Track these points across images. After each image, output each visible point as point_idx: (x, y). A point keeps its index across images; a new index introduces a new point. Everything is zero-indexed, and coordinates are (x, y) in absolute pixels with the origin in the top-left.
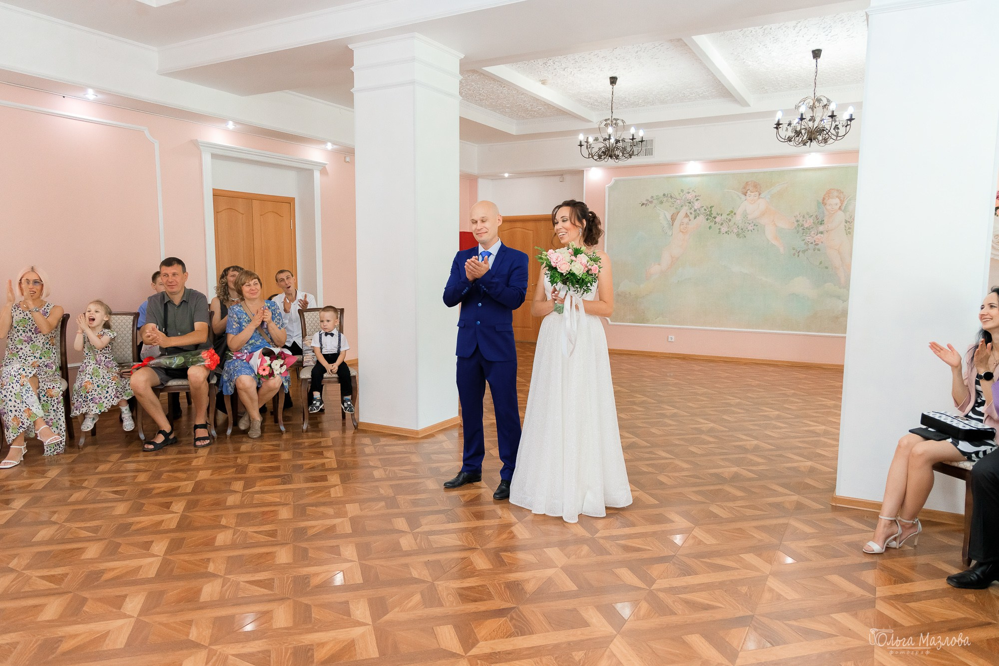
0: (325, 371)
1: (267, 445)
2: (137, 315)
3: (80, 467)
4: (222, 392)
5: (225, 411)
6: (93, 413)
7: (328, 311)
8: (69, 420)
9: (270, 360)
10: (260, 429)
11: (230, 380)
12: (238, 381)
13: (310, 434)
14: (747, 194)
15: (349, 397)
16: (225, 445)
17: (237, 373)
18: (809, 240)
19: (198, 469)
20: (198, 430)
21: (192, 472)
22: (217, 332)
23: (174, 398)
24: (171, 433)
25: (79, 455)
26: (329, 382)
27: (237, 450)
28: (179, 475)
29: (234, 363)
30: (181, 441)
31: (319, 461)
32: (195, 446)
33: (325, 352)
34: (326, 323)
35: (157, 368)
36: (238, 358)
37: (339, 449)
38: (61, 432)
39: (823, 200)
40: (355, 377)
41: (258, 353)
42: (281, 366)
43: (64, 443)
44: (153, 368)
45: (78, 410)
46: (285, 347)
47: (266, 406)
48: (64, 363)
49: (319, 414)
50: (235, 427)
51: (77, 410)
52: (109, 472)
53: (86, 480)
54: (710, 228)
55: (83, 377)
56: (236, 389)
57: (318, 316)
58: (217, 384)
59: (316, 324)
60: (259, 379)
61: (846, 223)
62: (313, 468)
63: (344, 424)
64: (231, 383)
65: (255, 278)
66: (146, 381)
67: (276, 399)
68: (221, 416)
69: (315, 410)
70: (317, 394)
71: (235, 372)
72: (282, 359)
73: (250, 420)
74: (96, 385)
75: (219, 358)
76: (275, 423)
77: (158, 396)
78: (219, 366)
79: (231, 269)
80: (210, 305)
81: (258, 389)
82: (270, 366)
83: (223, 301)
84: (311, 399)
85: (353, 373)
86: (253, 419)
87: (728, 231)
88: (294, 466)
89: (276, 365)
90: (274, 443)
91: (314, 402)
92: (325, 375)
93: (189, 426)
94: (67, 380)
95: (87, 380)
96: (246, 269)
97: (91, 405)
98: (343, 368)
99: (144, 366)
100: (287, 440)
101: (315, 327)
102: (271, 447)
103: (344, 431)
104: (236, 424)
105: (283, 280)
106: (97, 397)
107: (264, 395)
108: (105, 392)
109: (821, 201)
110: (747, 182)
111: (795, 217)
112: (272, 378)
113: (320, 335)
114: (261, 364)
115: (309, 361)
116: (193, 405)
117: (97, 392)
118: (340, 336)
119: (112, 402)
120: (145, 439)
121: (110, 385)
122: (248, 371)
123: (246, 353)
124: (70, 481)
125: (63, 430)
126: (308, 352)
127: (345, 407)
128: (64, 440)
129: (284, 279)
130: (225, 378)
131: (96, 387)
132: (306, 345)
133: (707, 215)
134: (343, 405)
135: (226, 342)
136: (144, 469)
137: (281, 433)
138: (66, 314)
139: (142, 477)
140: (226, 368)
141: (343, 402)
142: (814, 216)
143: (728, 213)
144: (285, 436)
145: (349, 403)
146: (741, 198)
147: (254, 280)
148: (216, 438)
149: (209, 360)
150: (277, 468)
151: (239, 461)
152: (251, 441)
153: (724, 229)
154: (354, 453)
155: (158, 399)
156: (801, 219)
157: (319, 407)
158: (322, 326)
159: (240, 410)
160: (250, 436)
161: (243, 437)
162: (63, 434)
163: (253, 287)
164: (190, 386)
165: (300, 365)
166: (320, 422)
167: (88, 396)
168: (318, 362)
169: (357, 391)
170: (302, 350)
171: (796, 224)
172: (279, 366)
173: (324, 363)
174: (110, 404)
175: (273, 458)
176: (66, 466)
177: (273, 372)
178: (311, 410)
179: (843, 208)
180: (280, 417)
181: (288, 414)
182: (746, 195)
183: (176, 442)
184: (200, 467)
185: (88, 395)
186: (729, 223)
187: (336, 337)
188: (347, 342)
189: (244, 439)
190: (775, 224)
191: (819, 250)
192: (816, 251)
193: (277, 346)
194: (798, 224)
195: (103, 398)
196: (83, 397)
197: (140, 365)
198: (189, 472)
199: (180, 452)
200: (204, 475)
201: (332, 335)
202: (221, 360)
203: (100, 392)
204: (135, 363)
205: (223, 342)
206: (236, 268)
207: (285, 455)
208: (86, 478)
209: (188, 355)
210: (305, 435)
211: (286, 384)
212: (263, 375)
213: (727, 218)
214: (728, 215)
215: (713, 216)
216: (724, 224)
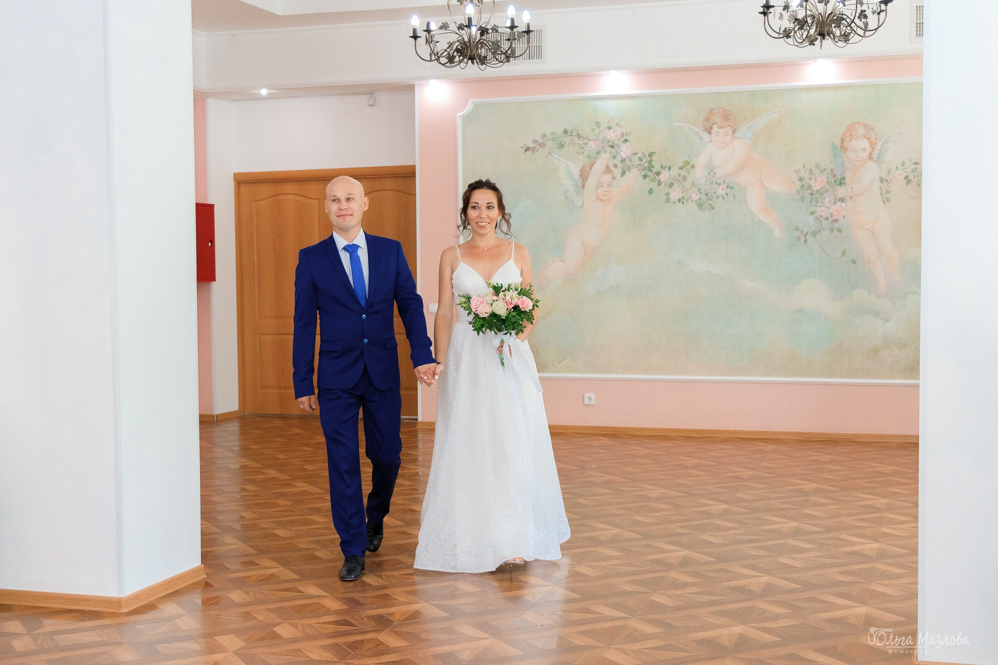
14: (713, 131)
18: (823, 214)
39: (842, 143)
54: (651, 191)
61: (882, 182)
87: (683, 198)
109: (838, 143)
110: (711, 110)
111: (796, 172)
133: (644, 169)
142: (828, 170)
143: (681, 165)
146: (701, 139)
153: (675, 194)
156: (806, 176)
171: (799, 184)
179: (875, 156)
182: (710, 133)
186: (684, 184)
190: (762, 185)
191: (839, 230)
192: (835, 231)
194: (803, 186)
213: (679, 175)
214: (681, 168)
215: (654, 170)
216: (675, 185)
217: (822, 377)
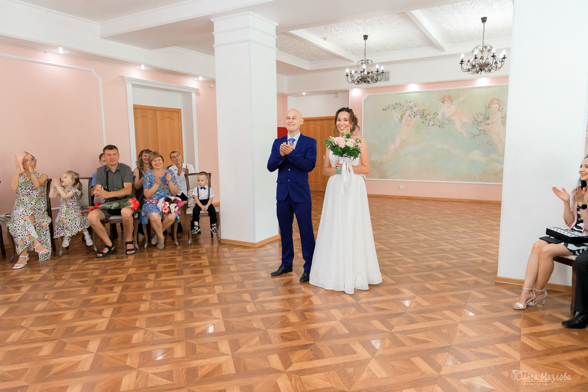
0: (201, 209)
1: (168, 253)
2: (91, 179)
3: (60, 267)
4: (141, 222)
5: (143, 234)
7: (202, 175)
8: (53, 241)
9: (169, 204)
10: (164, 244)
11: (146, 216)
12: (150, 216)
13: (193, 246)
15: (215, 224)
16: (144, 253)
17: (150, 211)
18: (481, 129)
19: (129, 267)
20: (128, 245)
21: (125, 269)
22: (137, 188)
23: (113, 226)
24: (112, 247)
25: (59, 261)
26: (203, 216)
27: (151, 256)
28: (117, 271)
29: (148, 206)
30: (118, 252)
31: (198, 262)
32: (126, 254)
33: (200, 198)
34: (201, 182)
35: (103, 210)
36: (150, 202)
37: (210, 254)
38: (48, 247)
39: (489, 105)
40: (218, 213)
41: (162, 200)
42: (175, 207)
43: (50, 254)
44: (100, 209)
45: (59, 235)
46: (177, 196)
47: (167, 230)
49: (197, 235)
50: (149, 243)
51: (58, 234)
52: (77, 270)
53: (64, 275)
54: (423, 122)
55: (60, 215)
56: (149, 221)
57: (196, 178)
58: (138, 218)
59: (195, 183)
60: (163, 215)
61: (502, 118)
62: (195, 266)
63: (212, 240)
64: (147, 217)
66: (97, 217)
67: (172, 226)
68: (141, 237)
69: (195, 232)
70: (196, 223)
71: (149, 211)
72: (176, 203)
73: (158, 239)
74: (68, 220)
75: (139, 203)
76: (172, 240)
77: (104, 226)
78: (139, 207)
79: (144, 152)
80: (133, 172)
81: (162, 220)
82: (169, 207)
84: (193, 226)
85: (217, 210)
86: (160, 238)
87: (434, 124)
88: (184, 265)
89: (173, 206)
90: (172, 251)
91: (195, 228)
92: (201, 212)
93: (122, 242)
95: (63, 217)
96: (153, 151)
97: (66, 231)
99: (95, 208)
100: (180, 250)
101: (194, 184)
102: (171, 254)
103: (212, 244)
104: (150, 241)
106: (70, 227)
107: (166, 224)
108: (74, 223)
109: (487, 106)
110: (444, 95)
111: (472, 115)
112: (170, 214)
113: (198, 189)
114: (164, 207)
115: (191, 204)
116: (125, 230)
117: (69, 223)
118: (209, 189)
119: (78, 229)
120: (97, 251)
121: (77, 220)
122: (156, 210)
123: (155, 200)
124: (54, 275)
125: (50, 246)
126: (191, 198)
127: (213, 230)
128: (51, 252)
129: (175, 157)
130: (143, 214)
131: (68, 221)
132: (190, 195)
134: (212, 229)
136: (97, 268)
137: (176, 246)
139: (96, 273)
140: (143, 209)
141: (212, 227)
142: (484, 115)
144: (178, 248)
145: (215, 228)
146: (441, 105)
147: (158, 158)
148: (138, 249)
149: (133, 204)
150: (174, 266)
151: (152, 262)
152: (159, 251)
153: (431, 123)
154: (218, 257)
155: (104, 227)
156: (476, 117)
157: (197, 230)
158: (199, 183)
159: (152, 233)
160: (158, 248)
161: (154, 249)
162: (50, 248)
163: (158, 162)
164: (123, 219)
165: (186, 207)
166: (198, 239)
167: (64, 226)
168: (196, 204)
169: (219, 221)
170: (187, 197)
171: (473, 119)
172: (174, 207)
173: (200, 205)
174: (77, 231)
175: (172, 261)
176: (52, 267)
177: (171, 211)
178: (193, 232)
179: (500, 110)
180: (175, 236)
181: (180, 235)
182: (444, 103)
183: (115, 252)
184: (130, 266)
185: (64, 225)
186: (434, 120)
187: (207, 190)
188: (213, 192)
189: (155, 250)
190: (461, 120)
191: (487, 134)
192: (485, 135)
195: (73, 227)
196: (61, 227)
197: (93, 208)
198: (123, 269)
199: (117, 258)
200: (132, 271)
201: (205, 188)
202: (140, 204)
203: (71, 224)
204: (90, 207)
206: (148, 151)
207: (179, 259)
208: (63, 274)
209: (120, 202)
210: (190, 247)
211: (178, 218)
213: (433, 117)
214: (433, 115)
215: (425, 115)
216: (432, 120)
217: (478, 182)
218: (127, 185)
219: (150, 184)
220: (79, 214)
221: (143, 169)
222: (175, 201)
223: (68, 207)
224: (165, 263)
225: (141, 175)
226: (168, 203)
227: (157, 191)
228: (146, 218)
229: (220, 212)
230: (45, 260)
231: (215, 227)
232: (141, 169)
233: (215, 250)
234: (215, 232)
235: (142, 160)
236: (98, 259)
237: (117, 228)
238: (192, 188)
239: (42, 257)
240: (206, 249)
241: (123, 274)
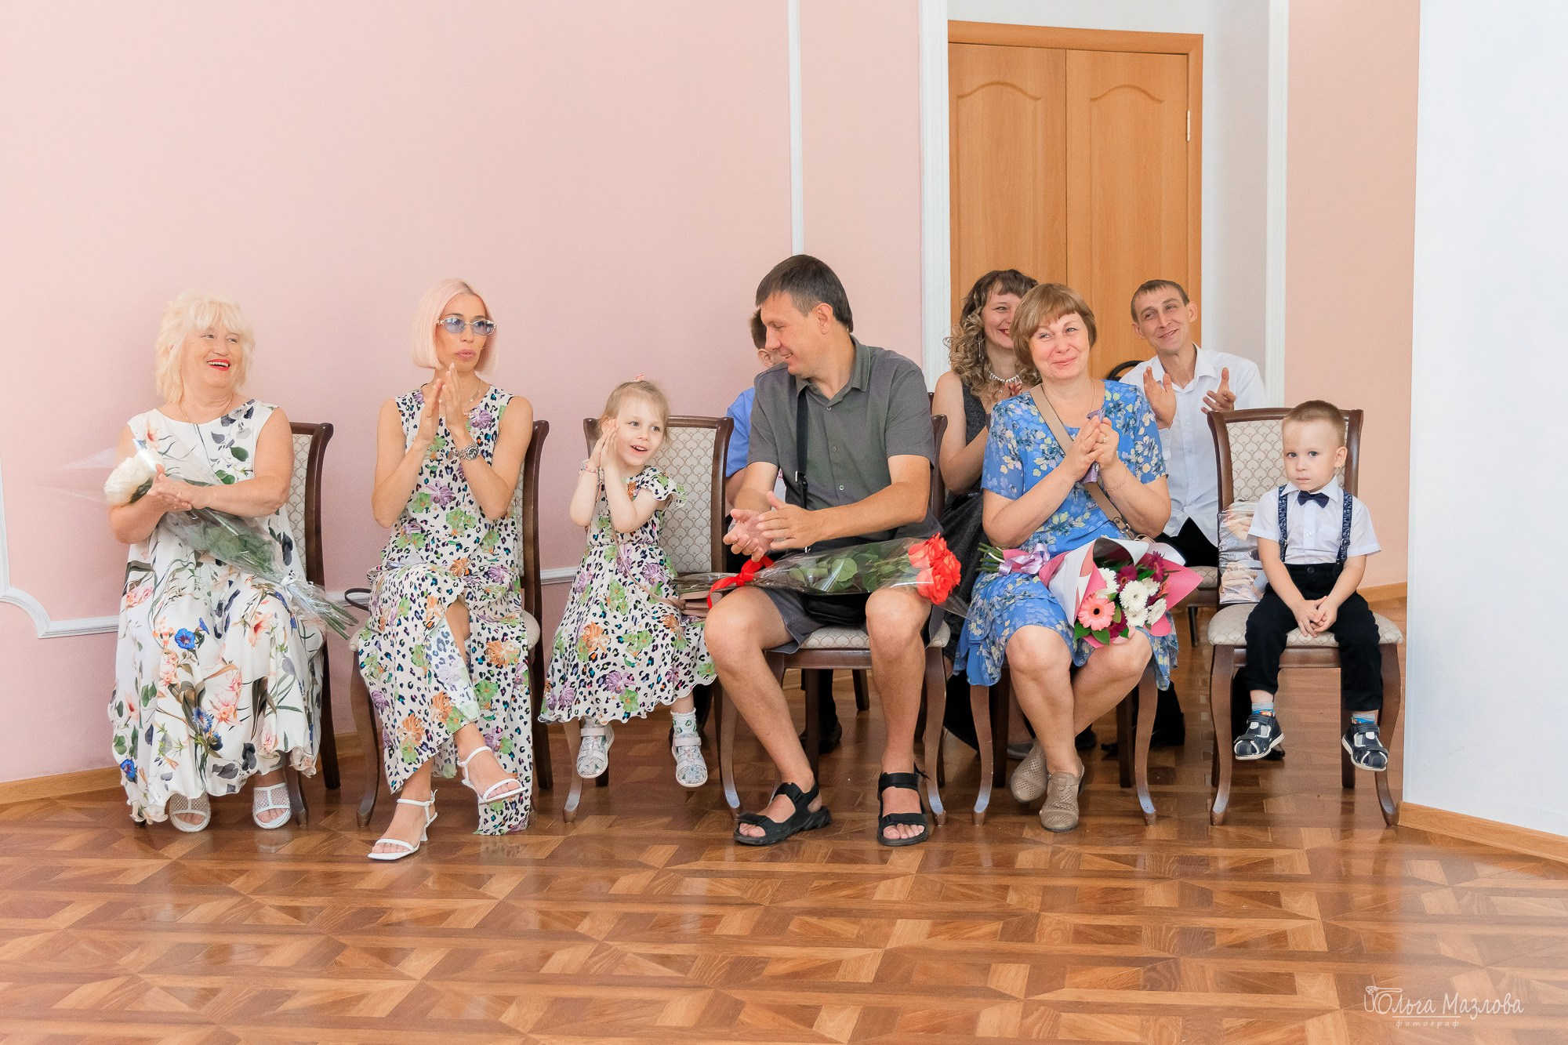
0: (1290, 621)
1: (1093, 855)
2: (725, 427)
3: (567, 875)
4: (963, 674)
6: (607, 718)
7: (1311, 418)
9: (1118, 579)
10: (1075, 804)
11: (990, 640)
12: (1013, 641)
13: (1232, 830)
15: (1371, 716)
16: (969, 845)
17: (1011, 618)
19: (892, 914)
20: (892, 792)
21: (874, 922)
24: (813, 794)
25: (567, 844)
26: (1304, 660)
27: (1005, 864)
28: (835, 925)
29: (1004, 586)
30: (841, 822)
31: (1267, 925)
32: (882, 840)
33: (1295, 557)
34: (1304, 460)
36: (1017, 566)
37: (1329, 888)
38: (521, 769)
40: (1393, 647)
41: (1082, 554)
42: (1151, 601)
43: (527, 802)
44: (767, 590)
45: (566, 709)
46: (1162, 538)
47: (1093, 729)
48: (532, 569)
49: (1263, 767)
50: (1000, 792)
51: (561, 707)
52: (645, 897)
53: (585, 914)
55: (583, 609)
56: (1006, 670)
57: (1273, 437)
58: (950, 651)
59: (1267, 464)
60: (1080, 641)
62: (1242, 947)
63: (1348, 808)
64: (993, 649)
65: (1069, 312)
66: (749, 630)
67: (1129, 707)
69: (1254, 751)
70: (1261, 700)
71: (1005, 616)
72: (1155, 578)
73: (1047, 773)
74: (613, 637)
75: (959, 566)
76: (1123, 786)
77: (780, 679)
78: (956, 590)
79: (998, 286)
80: (931, 396)
81: (1074, 671)
82: (1117, 600)
83: (971, 384)
84: (1241, 713)
85: (1387, 633)
86: (1057, 768)
88: (1183, 932)
89: (1137, 593)
90: (1121, 851)
91: (1254, 725)
92: (1293, 637)
93: (860, 776)
94: (538, 617)
95: (591, 619)
96: (1042, 281)
97: (602, 695)
98: (1355, 613)
99: (742, 583)
100: (1160, 845)
101: (1260, 473)
102: (1106, 864)
103: (1347, 827)
104: (1001, 781)
105: (1152, 313)
106: (622, 672)
107: (1092, 693)
108: (645, 659)
112: (1120, 639)
113: (1283, 500)
114: (1089, 595)
115: (1239, 586)
117: (620, 656)
118: (1348, 507)
120: (741, 809)
121: (659, 641)
122: (1043, 611)
123: (1042, 554)
124: (541, 912)
125: (526, 763)
126: (1238, 555)
127: (1356, 750)
128: (529, 794)
129: (1156, 311)
130: (975, 630)
131: (615, 644)
132: (1231, 534)
134: (1351, 740)
135: (981, 518)
136: (738, 897)
137: (1140, 822)
138: (539, 423)
139: (735, 923)
140: (977, 599)
141: (1349, 731)
144: (1154, 832)
145: (1371, 735)
147: (1066, 319)
148: (943, 818)
149: (930, 570)
150: (1130, 935)
151: (1012, 898)
152: (1049, 838)
154: (1381, 909)
155: (778, 686)
157: (1267, 742)
158: (1292, 471)
159: (1017, 735)
160: (1046, 823)
161: (1023, 825)
162: (526, 774)
163: (1062, 343)
164: (873, 650)
165: (1209, 600)
166: (1266, 795)
167: (595, 669)
168: (1269, 590)
169: (1399, 697)
170: (1217, 549)
172: (1143, 600)
173: (1290, 594)
174: (655, 699)
175: (1109, 901)
176: (531, 870)
177: (1124, 620)
178: (1243, 752)
180: (1141, 766)
181: (1166, 760)
183: (826, 824)
184: (898, 907)
185: (593, 665)
187: (1335, 510)
188: (1370, 525)
189: (1028, 833)
193: (1138, 535)
195: (638, 678)
196: (580, 672)
197: (732, 580)
198: (865, 921)
199: (836, 857)
200: (907, 933)
201: (1322, 500)
202: (963, 572)
203: (630, 658)
204: (718, 575)
205: (969, 516)
206: (1014, 281)
207: (1158, 895)
208: (584, 909)
209: (867, 555)
210: (1217, 833)
211: (1163, 661)
212: (1094, 628)
218: (907, 466)
219: (1019, 465)
220: (669, 612)
221: (984, 380)
222: (1151, 567)
223: (622, 568)
224: (1084, 912)
225: (976, 418)
226: (1113, 573)
227: (1059, 510)
228: (990, 654)
229: (1404, 645)
230: (505, 829)
231: (1370, 730)
232: (976, 377)
233: (1362, 866)
234: (1371, 760)
235: (982, 334)
236: (742, 850)
237: (836, 696)
238: (1246, 492)
239: (491, 814)
240: (1313, 855)
241: (864, 946)
